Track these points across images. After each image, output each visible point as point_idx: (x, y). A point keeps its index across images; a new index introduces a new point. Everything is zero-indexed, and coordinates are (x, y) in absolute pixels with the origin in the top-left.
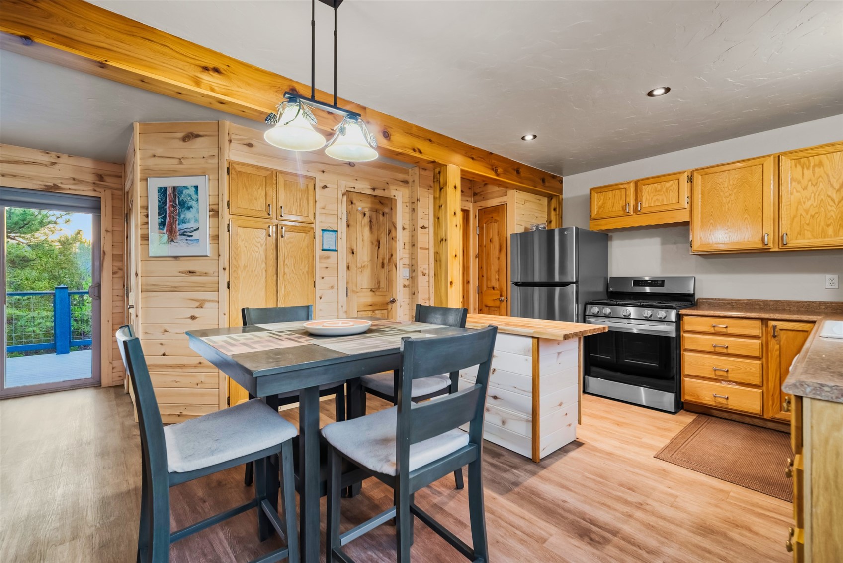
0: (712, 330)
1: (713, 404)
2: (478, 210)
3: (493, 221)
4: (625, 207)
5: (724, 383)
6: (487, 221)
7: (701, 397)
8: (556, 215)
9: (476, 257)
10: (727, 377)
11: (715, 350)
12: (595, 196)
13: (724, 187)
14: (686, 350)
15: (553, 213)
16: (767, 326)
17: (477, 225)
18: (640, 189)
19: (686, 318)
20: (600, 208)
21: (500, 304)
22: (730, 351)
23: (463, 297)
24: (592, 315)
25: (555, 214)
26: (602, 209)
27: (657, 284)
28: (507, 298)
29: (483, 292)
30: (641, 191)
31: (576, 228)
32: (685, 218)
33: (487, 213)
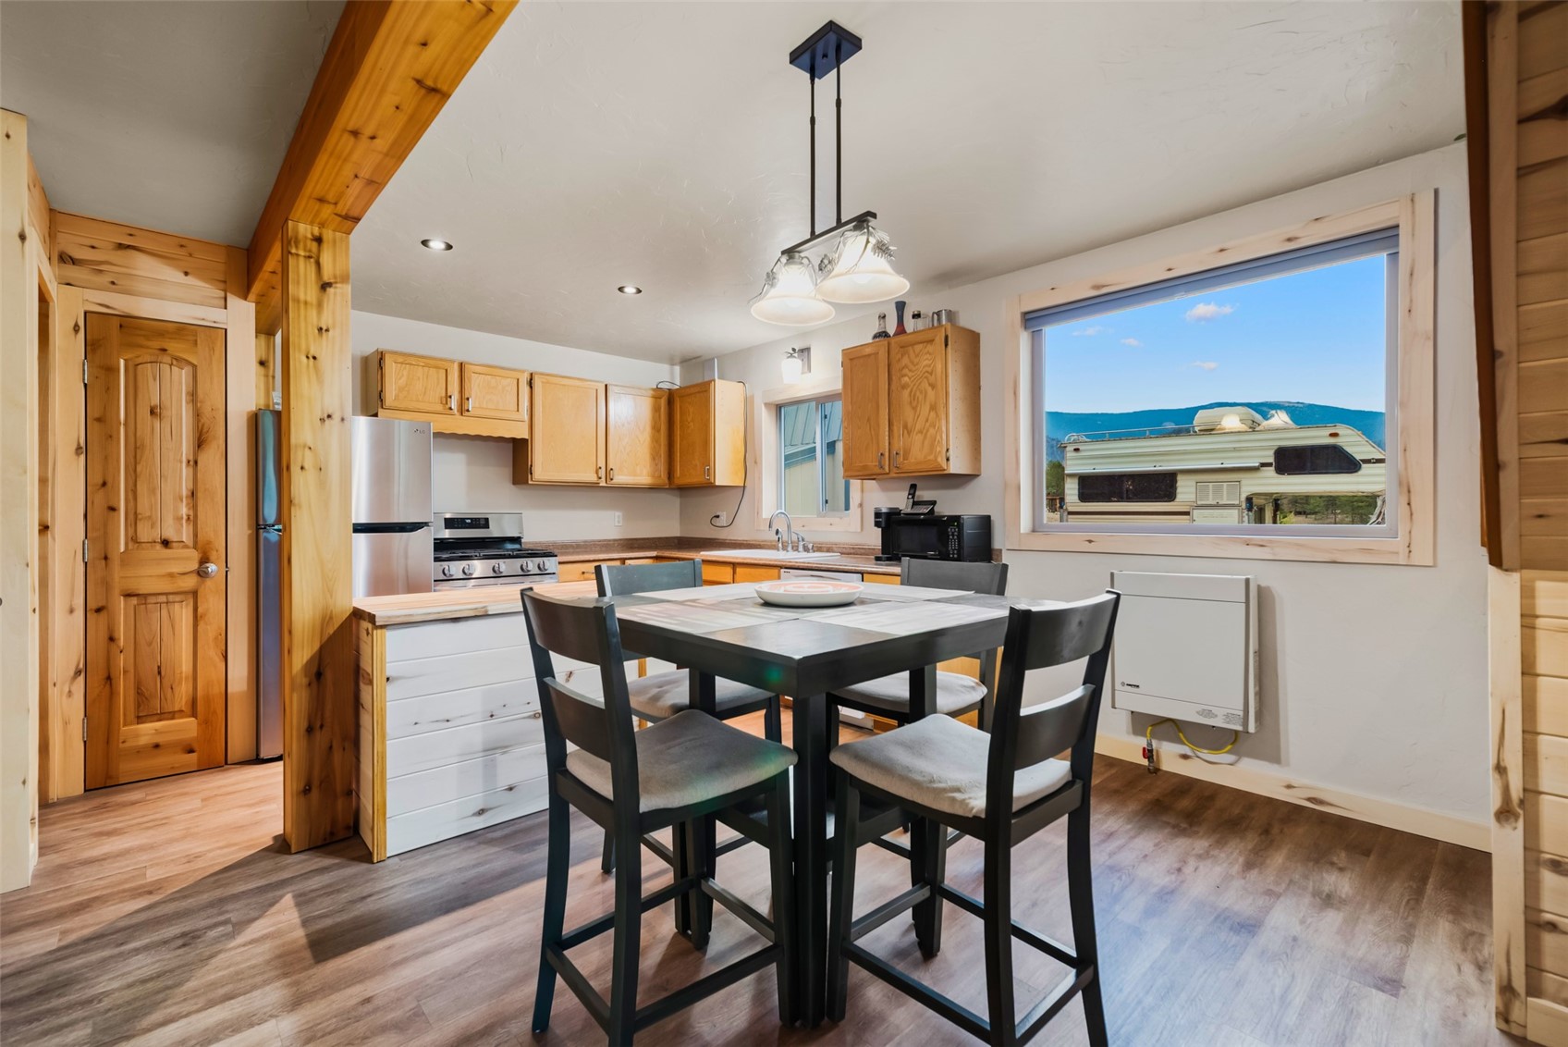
2: (86, 313)
3: (169, 360)
4: (444, 398)
9: (79, 450)
12: (392, 366)
17: (80, 355)
18: (467, 377)
21: (201, 583)
26: (406, 393)
27: (480, 524)
29: (113, 557)
30: (469, 381)
32: (522, 433)
33: (143, 333)
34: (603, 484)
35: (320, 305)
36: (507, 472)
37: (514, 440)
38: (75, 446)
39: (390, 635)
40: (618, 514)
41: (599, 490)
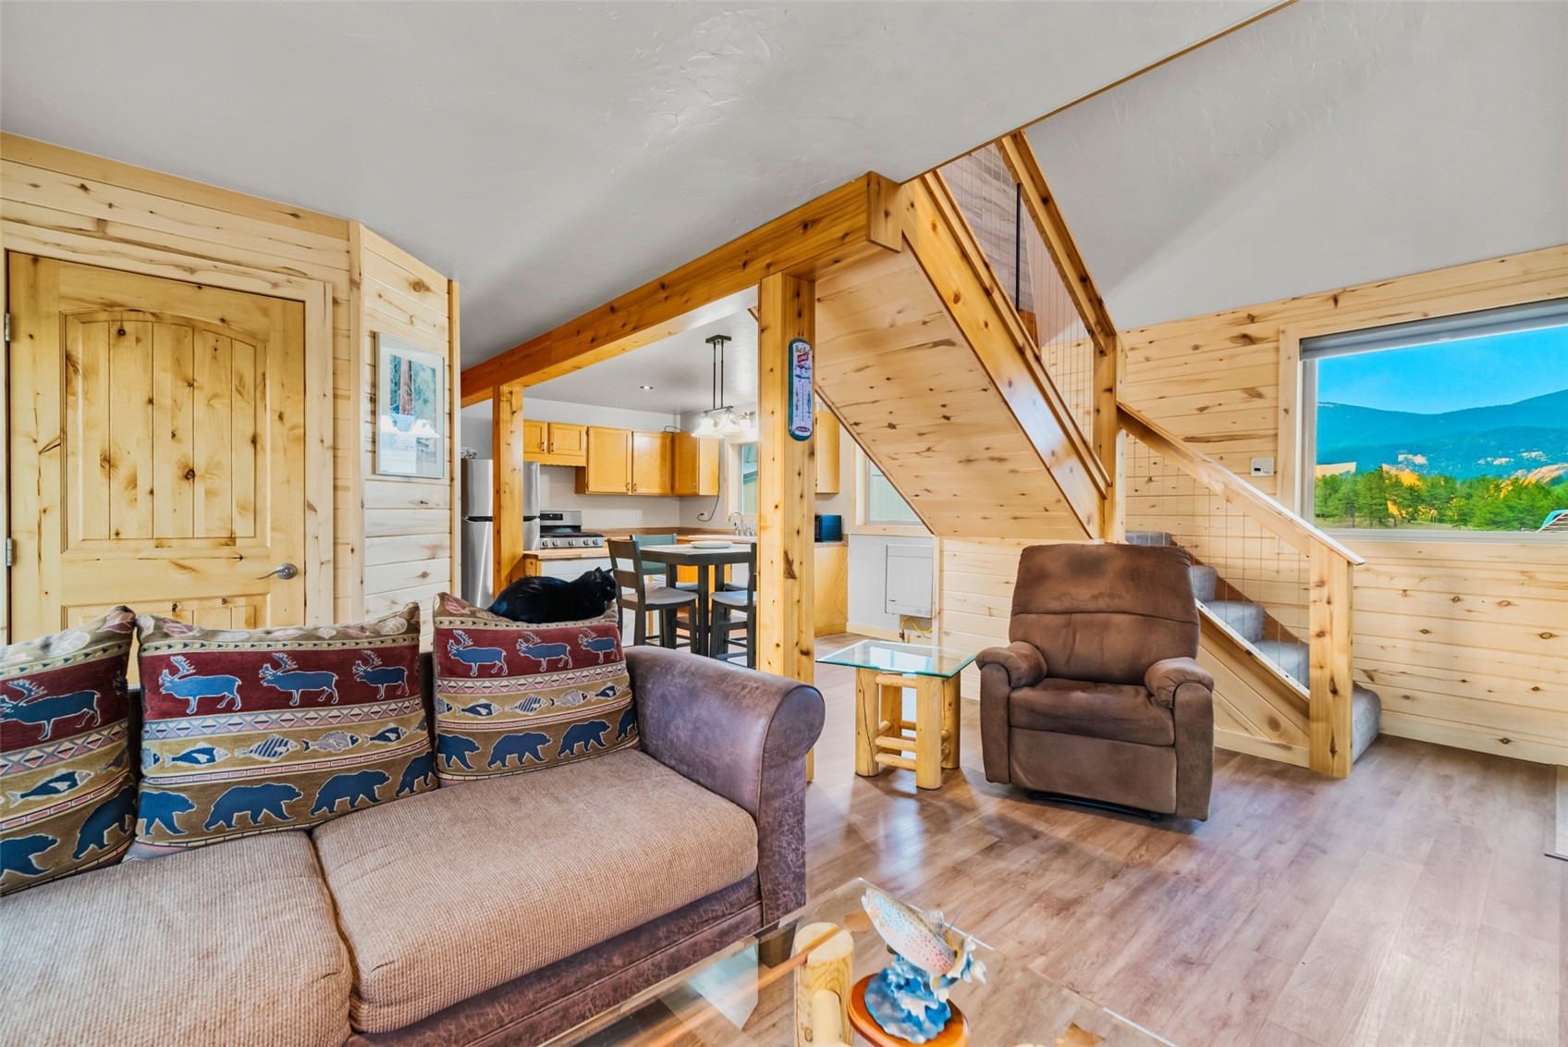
4: (540, 445)
18: (552, 432)
27: (559, 518)
32: (582, 463)
34: (630, 493)
35: (511, 420)
36: (572, 485)
37: (577, 468)
39: (543, 564)
40: (639, 512)
41: (628, 497)
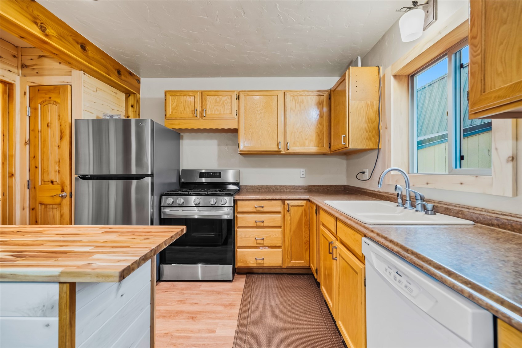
0: (255, 210)
1: (255, 265)
2: (29, 87)
3: (52, 102)
4: (193, 111)
5: (261, 248)
6: (44, 102)
7: (248, 262)
8: (134, 111)
9: (26, 143)
10: (263, 243)
11: (256, 225)
12: (169, 98)
13: (257, 107)
14: (238, 227)
15: (130, 109)
16: (284, 204)
17: (28, 105)
18: (205, 99)
19: (239, 202)
20: (174, 109)
21: (62, 201)
22: (266, 224)
23: (4, 195)
24: (167, 205)
25: (132, 110)
26: (176, 111)
27: (216, 175)
28: (71, 193)
29: (37, 187)
30: (206, 101)
31: (152, 120)
32: (234, 125)
33: (43, 92)
34: (283, 152)
37: (232, 129)
38: (24, 142)
